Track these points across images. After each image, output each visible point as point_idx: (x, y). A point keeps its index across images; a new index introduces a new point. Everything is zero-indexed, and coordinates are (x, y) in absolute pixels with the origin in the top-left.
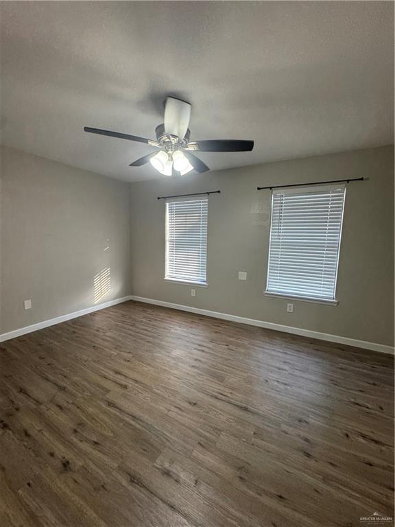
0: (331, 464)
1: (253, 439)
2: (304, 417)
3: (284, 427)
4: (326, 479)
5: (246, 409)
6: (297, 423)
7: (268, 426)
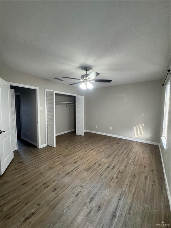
0: (37, 189)
1: (57, 172)
2: (56, 191)
3: (56, 182)
4: (36, 185)
5: (68, 174)
6: (55, 187)
7: (59, 177)
